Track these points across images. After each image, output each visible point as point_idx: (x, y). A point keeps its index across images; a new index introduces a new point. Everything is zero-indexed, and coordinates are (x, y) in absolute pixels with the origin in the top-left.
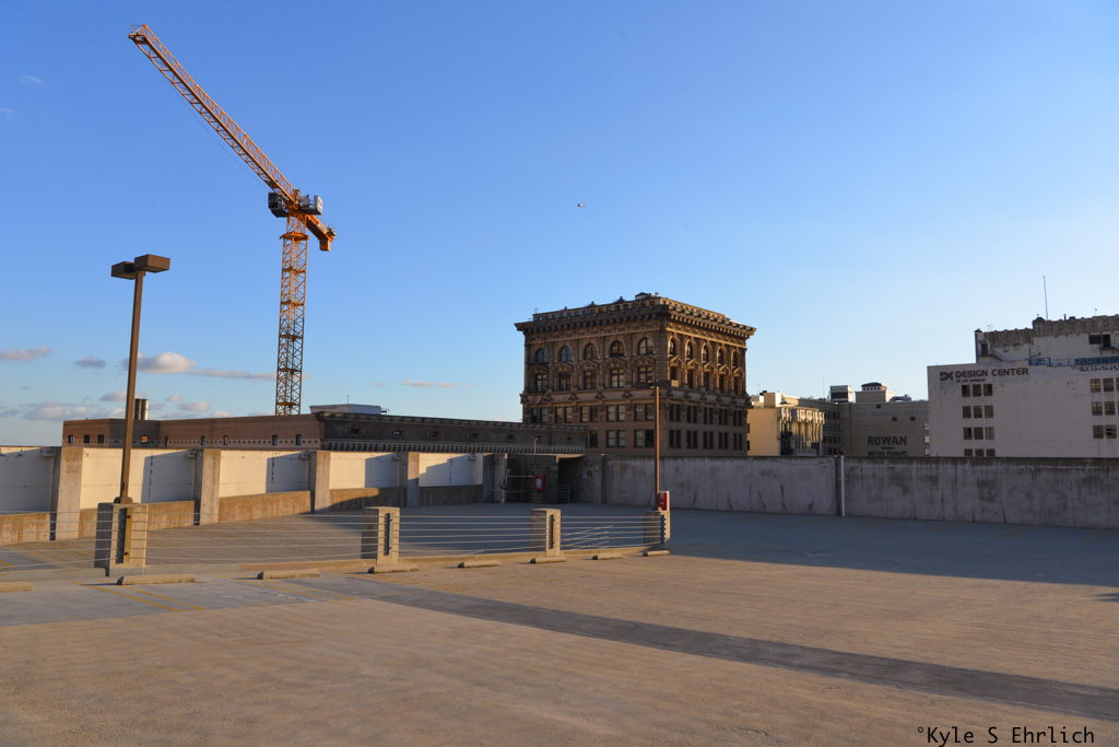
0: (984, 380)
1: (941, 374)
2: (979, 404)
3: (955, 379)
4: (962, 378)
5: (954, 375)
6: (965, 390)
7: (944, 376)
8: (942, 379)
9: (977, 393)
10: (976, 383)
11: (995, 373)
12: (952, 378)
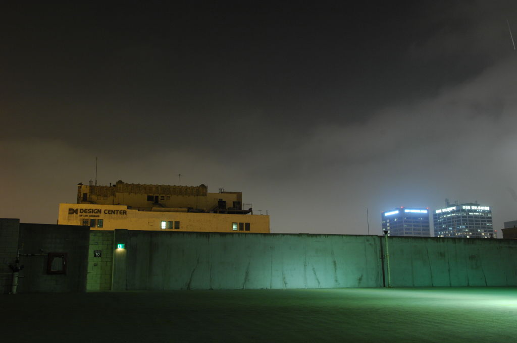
0: (98, 216)
4: (84, 214)
7: (71, 211)
9: (93, 225)
10: (93, 218)
11: (107, 212)
12: (77, 213)
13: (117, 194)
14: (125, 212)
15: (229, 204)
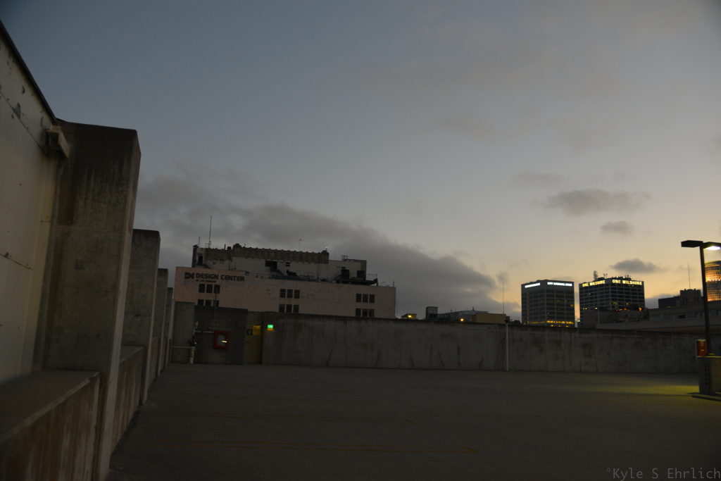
0: (215, 282)
1: (186, 274)
2: (210, 299)
3: (195, 279)
4: (200, 279)
5: (195, 275)
6: (201, 289)
7: (188, 276)
8: (186, 278)
9: (209, 291)
10: (210, 283)
11: (223, 277)
12: (193, 278)
13: (234, 258)
14: (242, 279)
15: (353, 274)
